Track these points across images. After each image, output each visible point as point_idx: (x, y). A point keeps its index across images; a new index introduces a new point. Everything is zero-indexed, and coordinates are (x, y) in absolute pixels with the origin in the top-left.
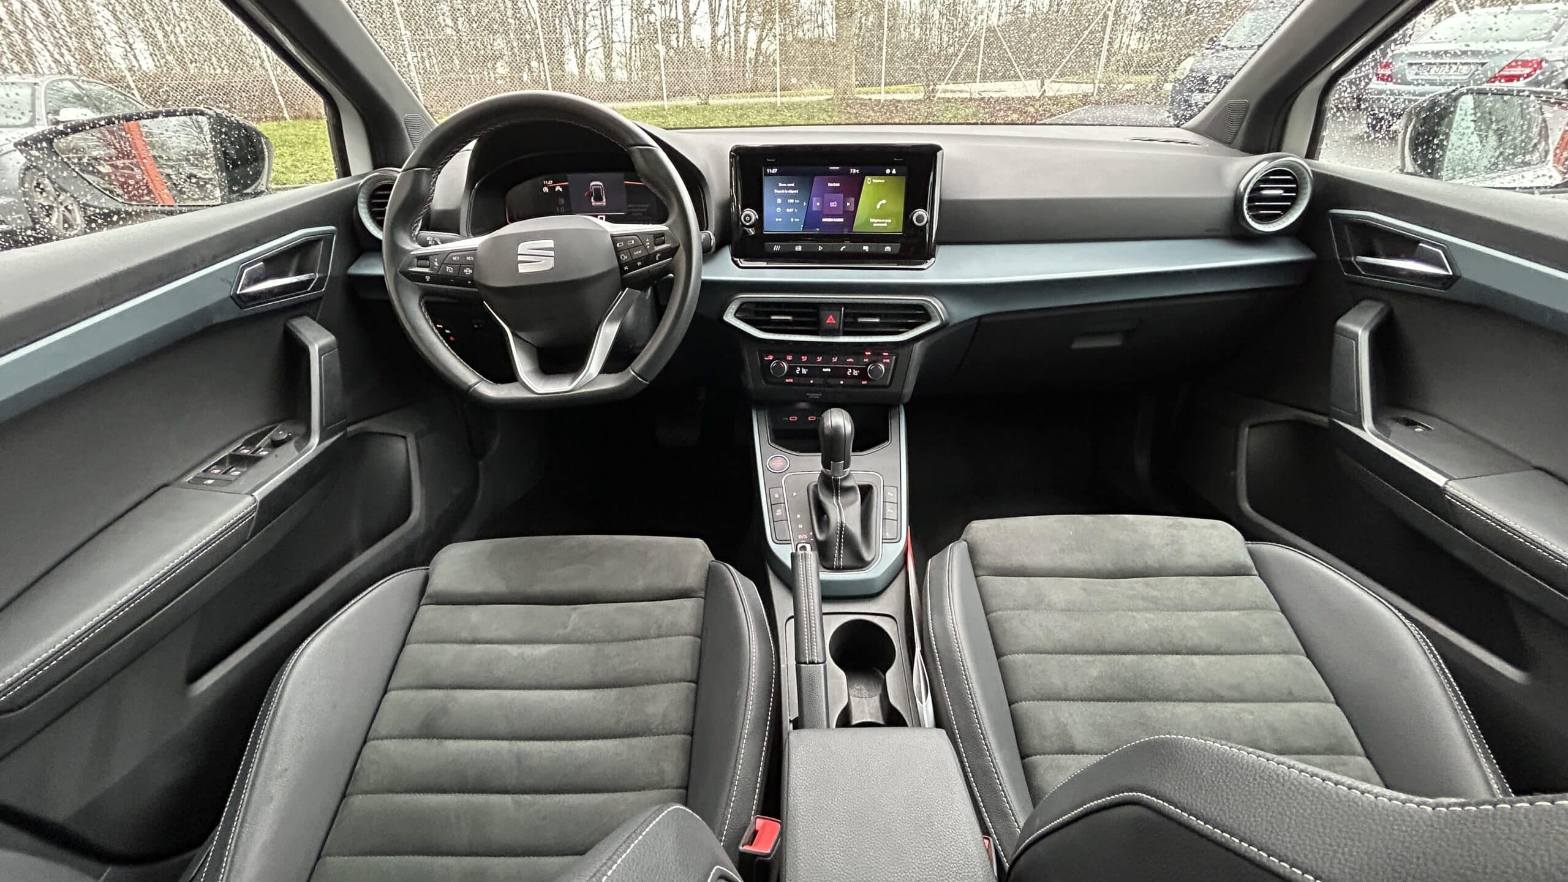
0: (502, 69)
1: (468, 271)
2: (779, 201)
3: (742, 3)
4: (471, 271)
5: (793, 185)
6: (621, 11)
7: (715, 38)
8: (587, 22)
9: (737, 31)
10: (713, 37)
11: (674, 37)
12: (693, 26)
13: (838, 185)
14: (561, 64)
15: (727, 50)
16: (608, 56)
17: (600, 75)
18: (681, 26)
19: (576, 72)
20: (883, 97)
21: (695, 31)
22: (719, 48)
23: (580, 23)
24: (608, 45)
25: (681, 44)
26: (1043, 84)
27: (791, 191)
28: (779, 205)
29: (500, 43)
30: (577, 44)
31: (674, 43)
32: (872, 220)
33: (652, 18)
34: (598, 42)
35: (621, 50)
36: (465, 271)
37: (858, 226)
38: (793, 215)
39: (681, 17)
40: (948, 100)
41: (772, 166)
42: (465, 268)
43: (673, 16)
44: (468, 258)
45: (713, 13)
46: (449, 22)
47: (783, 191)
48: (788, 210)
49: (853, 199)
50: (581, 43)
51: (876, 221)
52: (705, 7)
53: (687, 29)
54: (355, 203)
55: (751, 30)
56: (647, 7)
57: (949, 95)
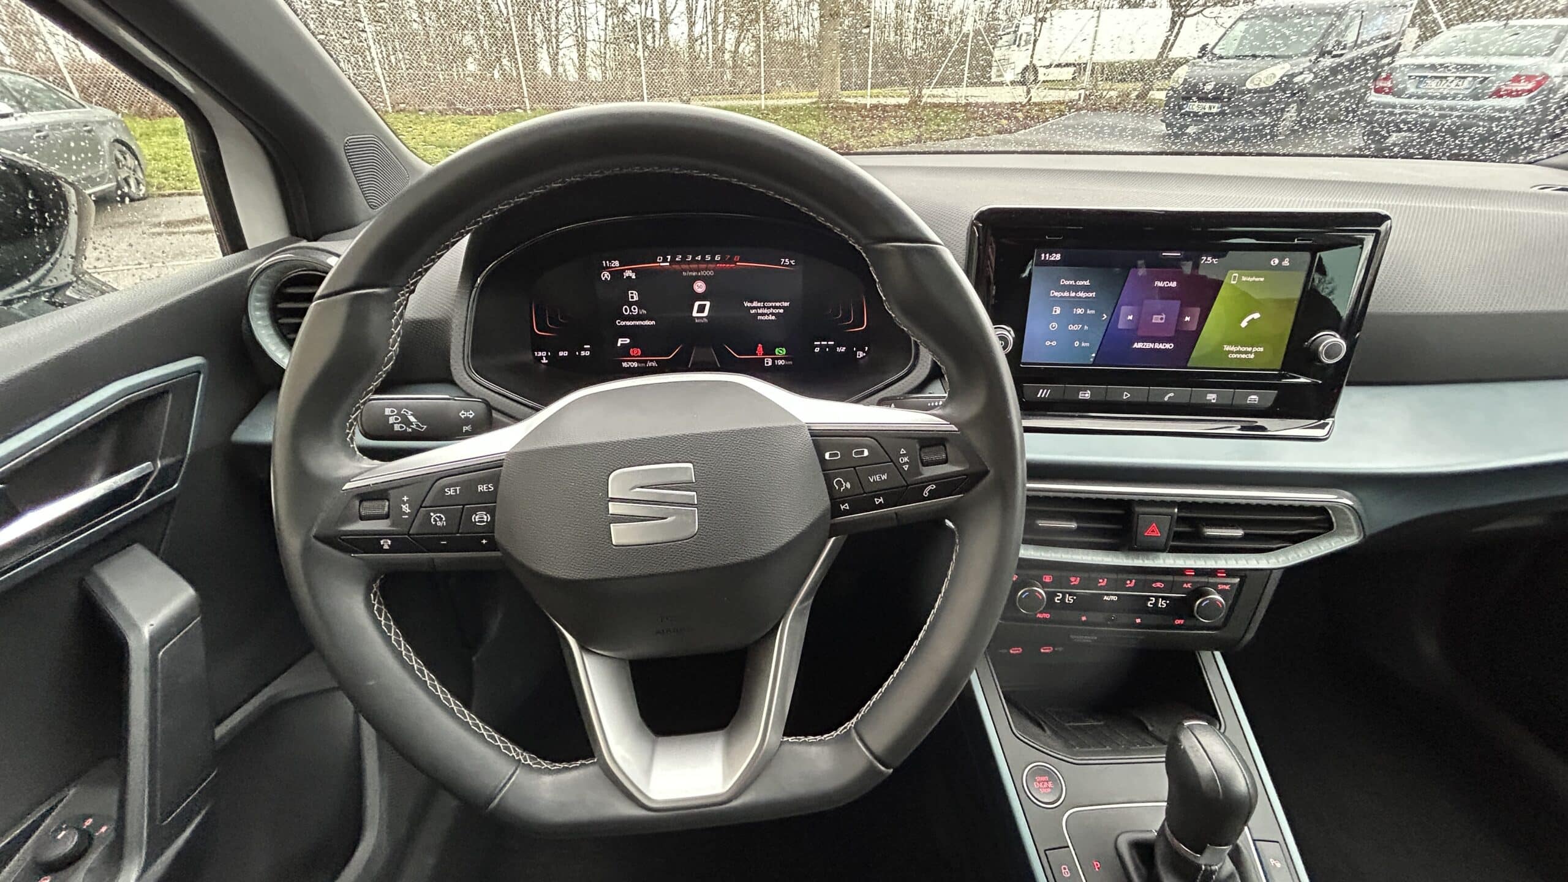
0: (472, 66)
1: (481, 518)
2: (1057, 310)
3: (720, 3)
4: (487, 518)
5: (1087, 283)
6: (595, 11)
7: (692, 40)
8: (560, 18)
9: (715, 30)
10: (690, 36)
11: (649, 37)
12: (669, 26)
13: (1174, 284)
14: (535, 63)
15: (705, 49)
16: (582, 57)
17: (573, 75)
18: (657, 25)
19: (548, 70)
20: (869, 101)
21: (672, 30)
22: (698, 48)
23: (553, 20)
24: (581, 44)
25: (657, 43)
26: (1028, 92)
27: (1081, 294)
28: (1056, 318)
29: (468, 40)
30: (549, 42)
31: (649, 42)
32: (1227, 348)
33: (628, 18)
34: (571, 41)
35: (595, 49)
36: (476, 518)
37: (1201, 356)
38: (1080, 336)
39: (657, 16)
40: (936, 105)
41: (1052, 248)
42: (475, 511)
43: (649, 15)
44: (482, 488)
45: (690, 10)
46: (415, 16)
47: (1066, 294)
48: (1071, 327)
49: (1197, 311)
50: (554, 40)
51: (1233, 349)
52: (682, 6)
53: (663, 29)
54: (244, 310)
55: (729, 31)
56: (622, 6)
57: (936, 100)
